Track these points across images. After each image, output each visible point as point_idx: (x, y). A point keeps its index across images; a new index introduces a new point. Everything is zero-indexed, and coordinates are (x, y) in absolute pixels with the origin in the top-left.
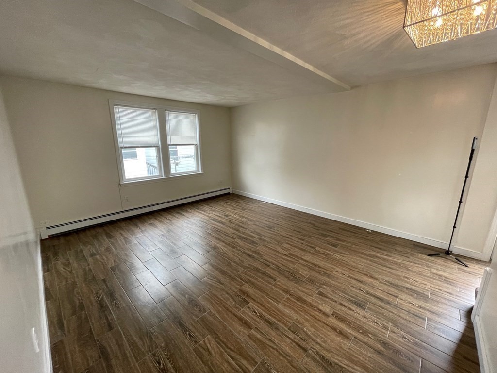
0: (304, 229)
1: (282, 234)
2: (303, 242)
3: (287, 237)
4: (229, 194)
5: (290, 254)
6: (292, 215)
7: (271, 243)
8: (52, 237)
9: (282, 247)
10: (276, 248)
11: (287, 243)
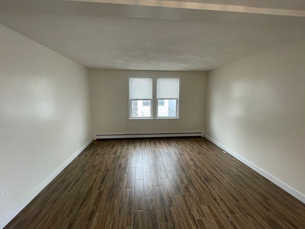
0: (246, 199)
1: (213, 192)
2: (229, 215)
3: (215, 199)
4: (200, 137)
5: (200, 221)
6: (245, 176)
7: (192, 197)
8: (98, 140)
9: (200, 207)
10: (191, 206)
11: (209, 207)
